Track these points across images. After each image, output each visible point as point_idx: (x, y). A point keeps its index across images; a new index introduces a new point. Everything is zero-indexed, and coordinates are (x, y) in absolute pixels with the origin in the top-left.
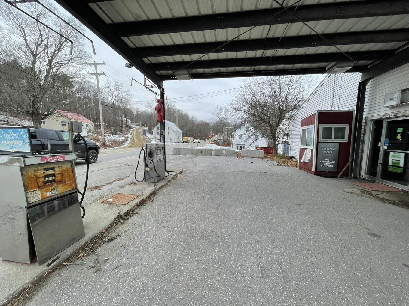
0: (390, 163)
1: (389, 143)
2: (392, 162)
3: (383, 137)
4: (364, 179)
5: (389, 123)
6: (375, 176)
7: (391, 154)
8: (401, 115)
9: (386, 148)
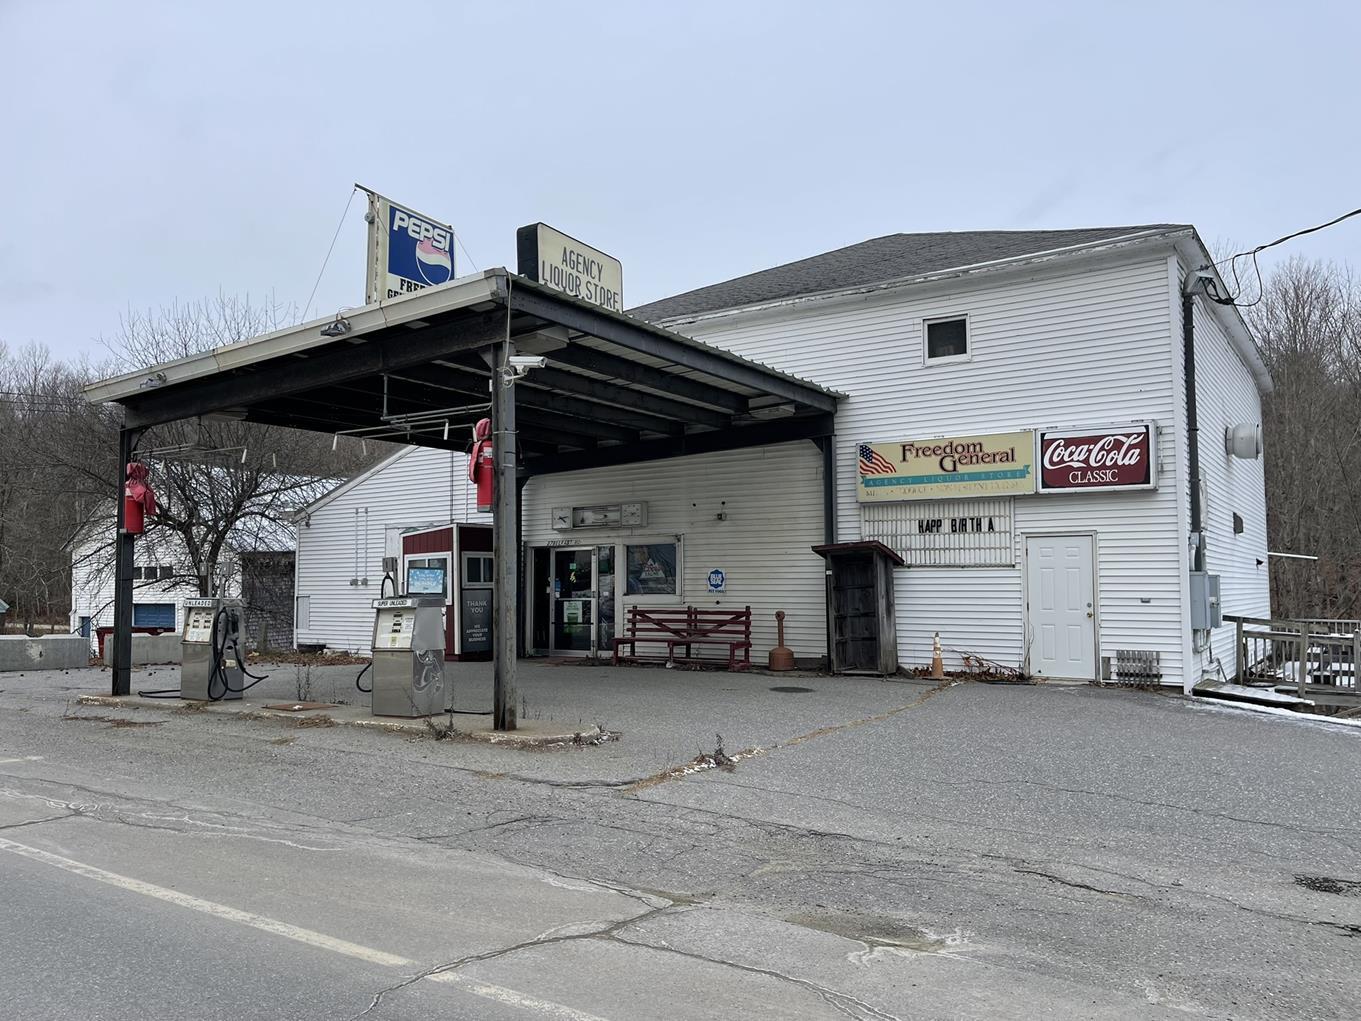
0: (566, 620)
1: (562, 589)
2: (569, 618)
3: (552, 579)
4: (531, 657)
5: (557, 553)
6: (548, 647)
7: (566, 604)
8: (573, 543)
9: (558, 595)
